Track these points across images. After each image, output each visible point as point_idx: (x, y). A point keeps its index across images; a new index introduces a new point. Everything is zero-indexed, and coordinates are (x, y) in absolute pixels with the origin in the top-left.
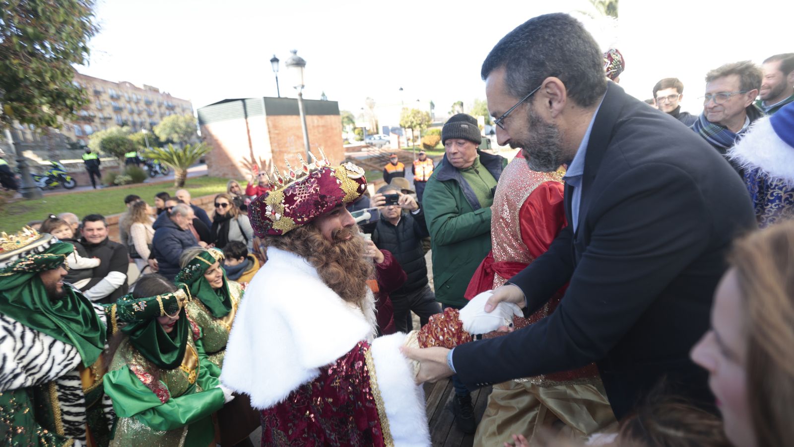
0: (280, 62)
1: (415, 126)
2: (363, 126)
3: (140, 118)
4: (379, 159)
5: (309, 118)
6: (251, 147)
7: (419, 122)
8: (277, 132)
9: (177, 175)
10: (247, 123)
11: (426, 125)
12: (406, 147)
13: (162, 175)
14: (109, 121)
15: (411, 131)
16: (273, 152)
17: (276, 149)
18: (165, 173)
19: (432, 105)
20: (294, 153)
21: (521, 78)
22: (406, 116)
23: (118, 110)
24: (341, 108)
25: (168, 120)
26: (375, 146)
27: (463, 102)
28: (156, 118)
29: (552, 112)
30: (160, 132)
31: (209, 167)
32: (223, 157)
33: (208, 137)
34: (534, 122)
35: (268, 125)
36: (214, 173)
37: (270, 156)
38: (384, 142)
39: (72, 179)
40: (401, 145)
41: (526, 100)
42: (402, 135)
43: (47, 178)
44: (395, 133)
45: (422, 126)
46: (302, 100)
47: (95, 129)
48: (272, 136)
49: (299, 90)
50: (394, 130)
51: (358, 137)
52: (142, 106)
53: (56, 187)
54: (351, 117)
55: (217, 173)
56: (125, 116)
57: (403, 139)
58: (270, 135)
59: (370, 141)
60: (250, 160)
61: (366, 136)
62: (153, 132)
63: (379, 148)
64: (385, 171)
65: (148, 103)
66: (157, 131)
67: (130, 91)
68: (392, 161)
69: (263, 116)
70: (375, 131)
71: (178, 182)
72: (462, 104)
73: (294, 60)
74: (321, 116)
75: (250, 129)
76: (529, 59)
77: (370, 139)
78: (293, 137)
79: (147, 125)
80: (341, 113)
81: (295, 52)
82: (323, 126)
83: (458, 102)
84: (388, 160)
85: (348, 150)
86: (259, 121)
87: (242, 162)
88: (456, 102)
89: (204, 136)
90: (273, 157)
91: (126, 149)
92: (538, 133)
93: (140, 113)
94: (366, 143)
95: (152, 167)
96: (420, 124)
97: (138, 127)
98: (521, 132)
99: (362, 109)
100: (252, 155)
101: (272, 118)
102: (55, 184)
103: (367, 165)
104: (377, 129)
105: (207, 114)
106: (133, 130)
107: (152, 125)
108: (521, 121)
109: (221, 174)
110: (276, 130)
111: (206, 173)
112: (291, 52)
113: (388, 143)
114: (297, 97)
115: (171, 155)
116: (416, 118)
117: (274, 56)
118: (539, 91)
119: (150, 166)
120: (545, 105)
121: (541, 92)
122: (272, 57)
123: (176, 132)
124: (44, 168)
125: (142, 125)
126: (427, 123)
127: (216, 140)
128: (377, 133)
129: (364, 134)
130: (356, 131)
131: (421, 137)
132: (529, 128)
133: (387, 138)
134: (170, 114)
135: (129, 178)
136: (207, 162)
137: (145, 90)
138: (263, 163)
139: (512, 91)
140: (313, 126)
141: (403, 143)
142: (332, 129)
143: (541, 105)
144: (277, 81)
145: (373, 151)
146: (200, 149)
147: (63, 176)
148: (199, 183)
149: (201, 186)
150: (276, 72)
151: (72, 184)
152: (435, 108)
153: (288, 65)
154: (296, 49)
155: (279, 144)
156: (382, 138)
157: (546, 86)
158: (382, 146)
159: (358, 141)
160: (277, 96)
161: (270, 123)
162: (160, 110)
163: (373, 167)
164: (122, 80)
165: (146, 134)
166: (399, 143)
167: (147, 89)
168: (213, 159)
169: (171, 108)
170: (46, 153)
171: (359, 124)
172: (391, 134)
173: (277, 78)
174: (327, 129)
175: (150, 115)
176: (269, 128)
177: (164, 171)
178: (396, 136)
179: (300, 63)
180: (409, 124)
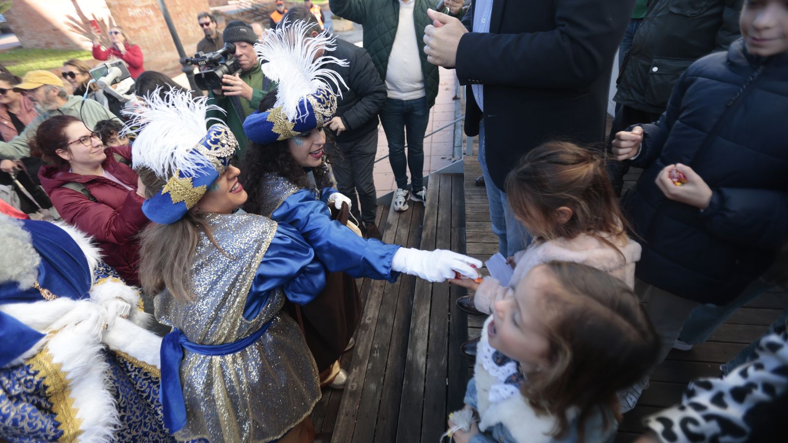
16: (110, 6)
20: (141, 7)
36: (29, 44)
37: (108, 12)
55: (35, 42)
60: (78, 19)
87: (68, 24)
90: (113, 14)
100: (79, 12)
109: (42, 44)
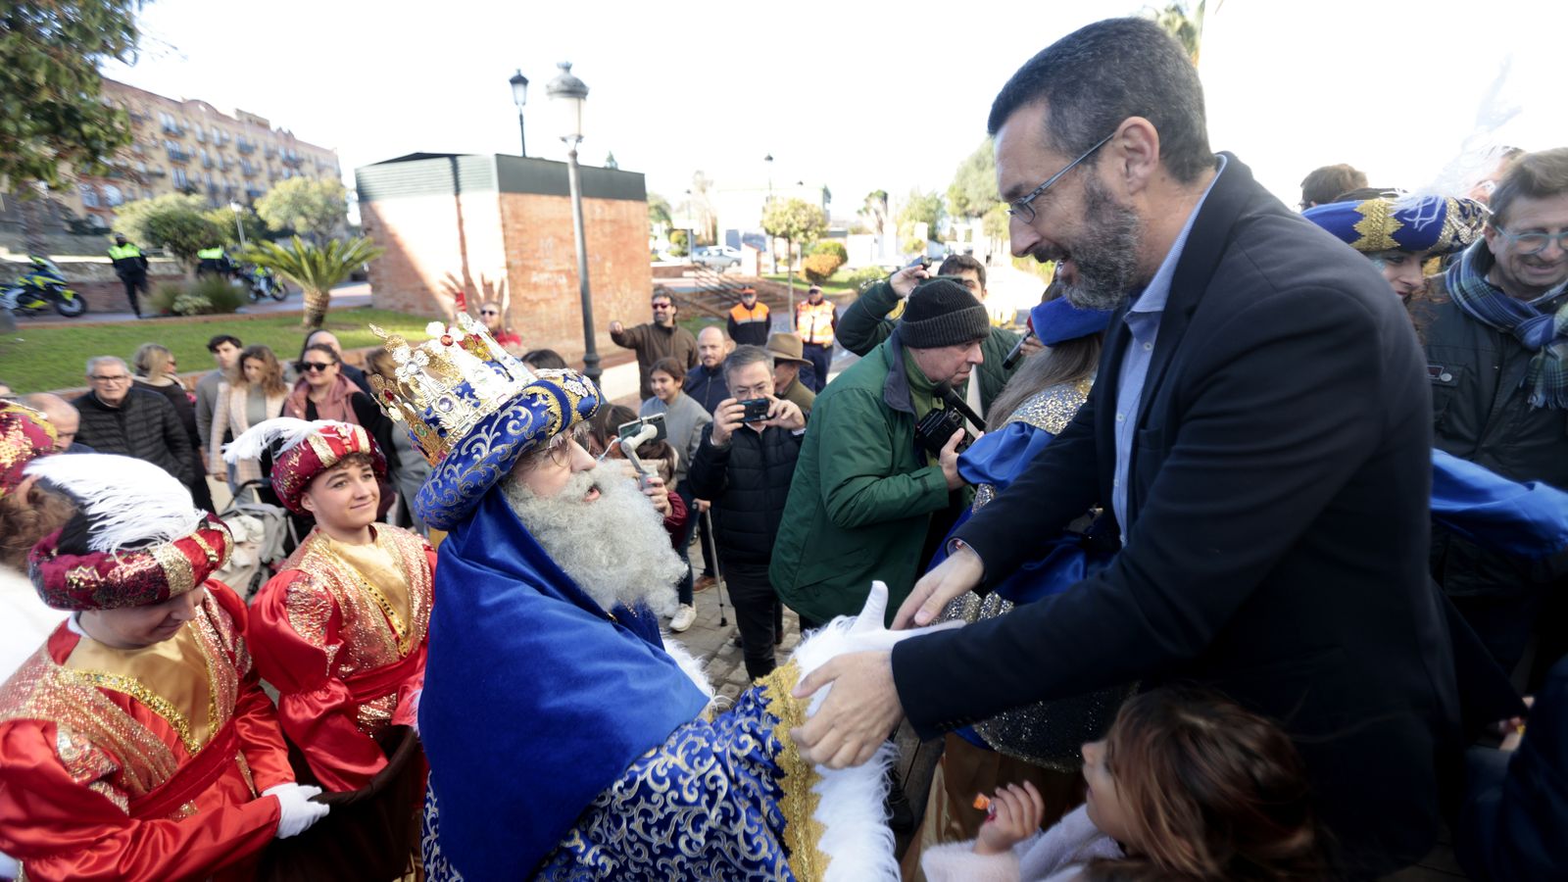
0: (529, 85)
1: (795, 234)
2: (688, 227)
3: (226, 178)
4: (717, 294)
5: (586, 202)
6: (464, 254)
7: (804, 226)
8: (519, 226)
9: (308, 301)
10: (459, 205)
11: (816, 232)
12: (772, 274)
13: (272, 300)
14: (159, 181)
15: (787, 244)
16: (509, 266)
17: (517, 262)
18: (279, 295)
19: (827, 194)
20: (551, 272)
21: (1077, 120)
22: (778, 213)
23: (179, 159)
24: (650, 188)
25: (286, 188)
26: (710, 267)
27: (887, 192)
28: (261, 182)
29: (1130, 183)
30: (268, 213)
31: (375, 289)
32: (405, 271)
33: (376, 228)
34: (1096, 202)
35: (502, 211)
36: (384, 302)
37: (504, 273)
38: (728, 261)
39: (75, 296)
40: (763, 270)
41: (1084, 161)
42: (765, 250)
43: (21, 291)
44: (751, 246)
45: (809, 233)
46: (577, 166)
47: (128, 195)
48: (510, 234)
49: (571, 144)
50: (749, 240)
51: (677, 248)
52: (232, 154)
53: (40, 309)
54: (664, 207)
55: (390, 302)
56: (194, 172)
57: (767, 259)
58: (504, 231)
59: (700, 258)
60: (461, 280)
61: (692, 248)
62: (255, 210)
63: (718, 273)
64: (731, 319)
65: (245, 150)
66: (263, 208)
67: (206, 122)
68: (744, 300)
69: (494, 193)
70: (711, 238)
71: (310, 315)
72: (885, 197)
73: (564, 82)
74: (610, 201)
75: (464, 216)
76: (1096, 84)
77: (701, 254)
78: (550, 240)
79: (242, 195)
80: (648, 198)
81: (567, 68)
82: (613, 222)
83: (879, 191)
84: (735, 298)
85: (656, 272)
86: (484, 203)
87: (444, 284)
88: (874, 192)
89: (367, 225)
90: (509, 277)
91: (201, 242)
92: (1101, 223)
93: (226, 170)
94: (693, 262)
95: (253, 283)
96: (805, 231)
97: (221, 199)
98: (1069, 223)
99: (689, 192)
100: (465, 271)
101: (510, 197)
102: (39, 304)
103: (694, 305)
104: (715, 234)
105: (374, 180)
106: (210, 203)
107: (252, 195)
108: (1070, 201)
109: (400, 305)
110: (518, 222)
111: (369, 302)
112: (559, 66)
113: (735, 264)
114: (568, 160)
115: (298, 258)
116: (798, 218)
117: (519, 71)
118: (1110, 143)
119: (249, 280)
120: (1119, 170)
121: (1113, 146)
122: (514, 74)
123: (303, 214)
124: (14, 269)
125: (230, 194)
126: (818, 229)
127: (392, 236)
128: (715, 243)
129: (690, 242)
130: (674, 236)
131: (802, 256)
132: (1086, 214)
133: (735, 254)
134: (290, 176)
135: (204, 301)
136: (371, 278)
137: (240, 122)
138: (488, 287)
139: (1060, 142)
140: (593, 220)
141: (766, 266)
142: (630, 228)
143: (1110, 171)
144: (522, 124)
145: (708, 278)
146: (359, 249)
147: (57, 289)
148: (354, 320)
149: (357, 326)
150: (520, 105)
151: (77, 307)
152: (832, 200)
153: (551, 93)
154: (570, 62)
155: (522, 252)
156: (725, 252)
157: (1125, 136)
158: (724, 268)
159: (676, 256)
160: (520, 154)
161: (506, 207)
162: (269, 165)
163: (707, 310)
164: (189, 97)
165: (239, 214)
166: (759, 265)
167: (245, 119)
168: (384, 273)
169: (294, 163)
170: (20, 238)
171: (679, 222)
172: (743, 245)
173: (521, 117)
174: (620, 228)
175: (249, 175)
176: (503, 218)
177: (275, 292)
178: (754, 252)
179: (575, 90)
180: (784, 228)
